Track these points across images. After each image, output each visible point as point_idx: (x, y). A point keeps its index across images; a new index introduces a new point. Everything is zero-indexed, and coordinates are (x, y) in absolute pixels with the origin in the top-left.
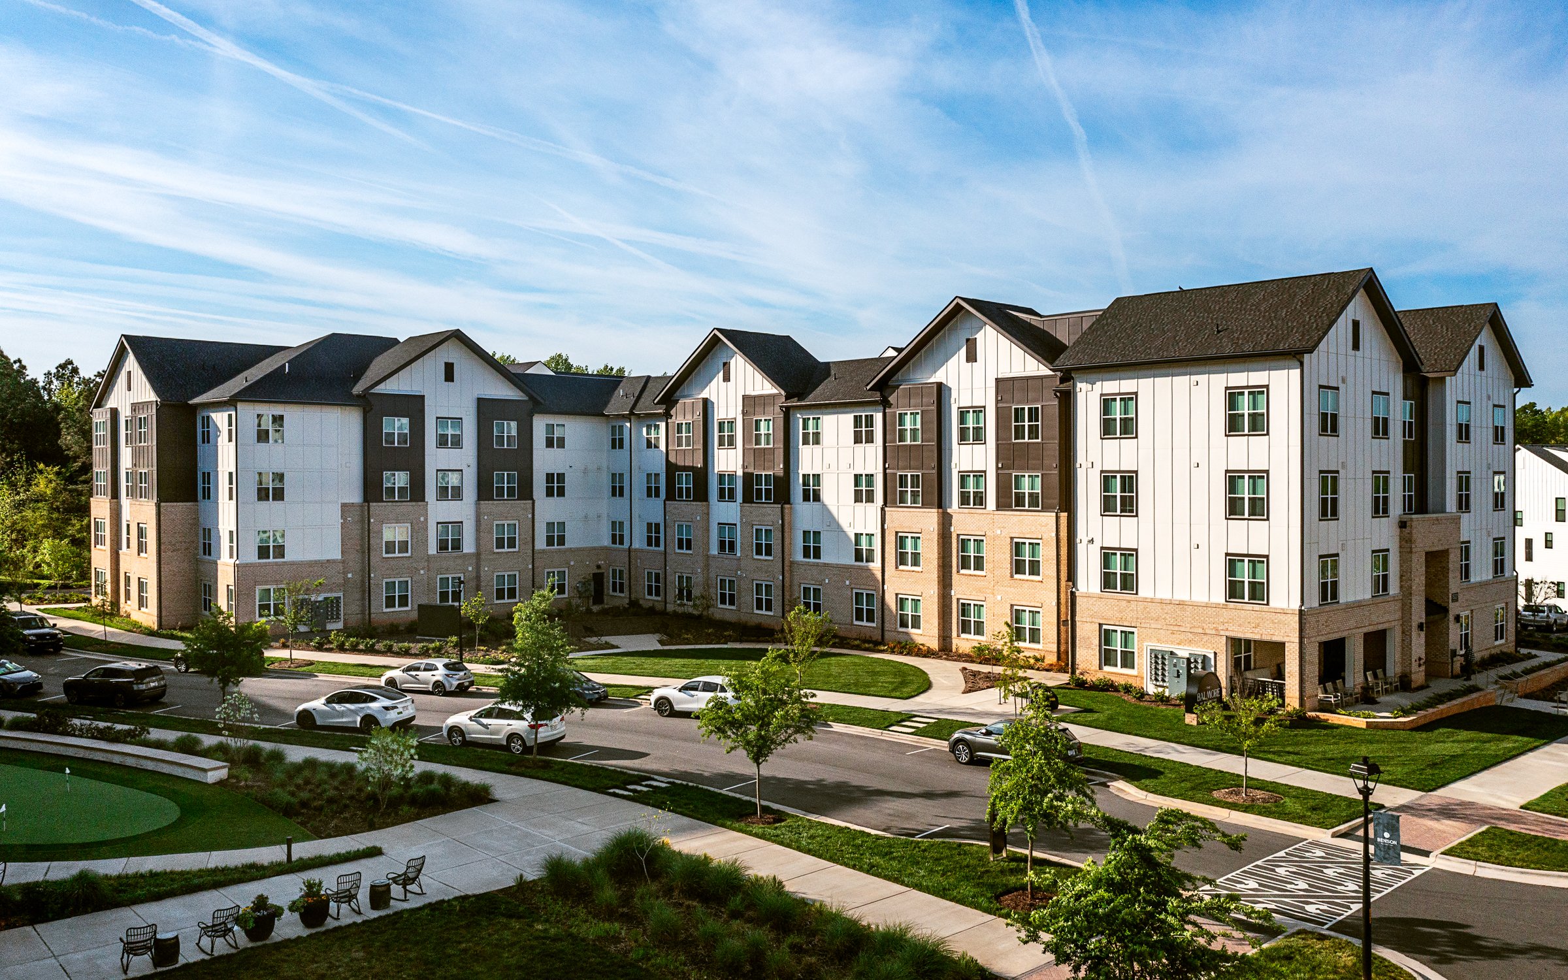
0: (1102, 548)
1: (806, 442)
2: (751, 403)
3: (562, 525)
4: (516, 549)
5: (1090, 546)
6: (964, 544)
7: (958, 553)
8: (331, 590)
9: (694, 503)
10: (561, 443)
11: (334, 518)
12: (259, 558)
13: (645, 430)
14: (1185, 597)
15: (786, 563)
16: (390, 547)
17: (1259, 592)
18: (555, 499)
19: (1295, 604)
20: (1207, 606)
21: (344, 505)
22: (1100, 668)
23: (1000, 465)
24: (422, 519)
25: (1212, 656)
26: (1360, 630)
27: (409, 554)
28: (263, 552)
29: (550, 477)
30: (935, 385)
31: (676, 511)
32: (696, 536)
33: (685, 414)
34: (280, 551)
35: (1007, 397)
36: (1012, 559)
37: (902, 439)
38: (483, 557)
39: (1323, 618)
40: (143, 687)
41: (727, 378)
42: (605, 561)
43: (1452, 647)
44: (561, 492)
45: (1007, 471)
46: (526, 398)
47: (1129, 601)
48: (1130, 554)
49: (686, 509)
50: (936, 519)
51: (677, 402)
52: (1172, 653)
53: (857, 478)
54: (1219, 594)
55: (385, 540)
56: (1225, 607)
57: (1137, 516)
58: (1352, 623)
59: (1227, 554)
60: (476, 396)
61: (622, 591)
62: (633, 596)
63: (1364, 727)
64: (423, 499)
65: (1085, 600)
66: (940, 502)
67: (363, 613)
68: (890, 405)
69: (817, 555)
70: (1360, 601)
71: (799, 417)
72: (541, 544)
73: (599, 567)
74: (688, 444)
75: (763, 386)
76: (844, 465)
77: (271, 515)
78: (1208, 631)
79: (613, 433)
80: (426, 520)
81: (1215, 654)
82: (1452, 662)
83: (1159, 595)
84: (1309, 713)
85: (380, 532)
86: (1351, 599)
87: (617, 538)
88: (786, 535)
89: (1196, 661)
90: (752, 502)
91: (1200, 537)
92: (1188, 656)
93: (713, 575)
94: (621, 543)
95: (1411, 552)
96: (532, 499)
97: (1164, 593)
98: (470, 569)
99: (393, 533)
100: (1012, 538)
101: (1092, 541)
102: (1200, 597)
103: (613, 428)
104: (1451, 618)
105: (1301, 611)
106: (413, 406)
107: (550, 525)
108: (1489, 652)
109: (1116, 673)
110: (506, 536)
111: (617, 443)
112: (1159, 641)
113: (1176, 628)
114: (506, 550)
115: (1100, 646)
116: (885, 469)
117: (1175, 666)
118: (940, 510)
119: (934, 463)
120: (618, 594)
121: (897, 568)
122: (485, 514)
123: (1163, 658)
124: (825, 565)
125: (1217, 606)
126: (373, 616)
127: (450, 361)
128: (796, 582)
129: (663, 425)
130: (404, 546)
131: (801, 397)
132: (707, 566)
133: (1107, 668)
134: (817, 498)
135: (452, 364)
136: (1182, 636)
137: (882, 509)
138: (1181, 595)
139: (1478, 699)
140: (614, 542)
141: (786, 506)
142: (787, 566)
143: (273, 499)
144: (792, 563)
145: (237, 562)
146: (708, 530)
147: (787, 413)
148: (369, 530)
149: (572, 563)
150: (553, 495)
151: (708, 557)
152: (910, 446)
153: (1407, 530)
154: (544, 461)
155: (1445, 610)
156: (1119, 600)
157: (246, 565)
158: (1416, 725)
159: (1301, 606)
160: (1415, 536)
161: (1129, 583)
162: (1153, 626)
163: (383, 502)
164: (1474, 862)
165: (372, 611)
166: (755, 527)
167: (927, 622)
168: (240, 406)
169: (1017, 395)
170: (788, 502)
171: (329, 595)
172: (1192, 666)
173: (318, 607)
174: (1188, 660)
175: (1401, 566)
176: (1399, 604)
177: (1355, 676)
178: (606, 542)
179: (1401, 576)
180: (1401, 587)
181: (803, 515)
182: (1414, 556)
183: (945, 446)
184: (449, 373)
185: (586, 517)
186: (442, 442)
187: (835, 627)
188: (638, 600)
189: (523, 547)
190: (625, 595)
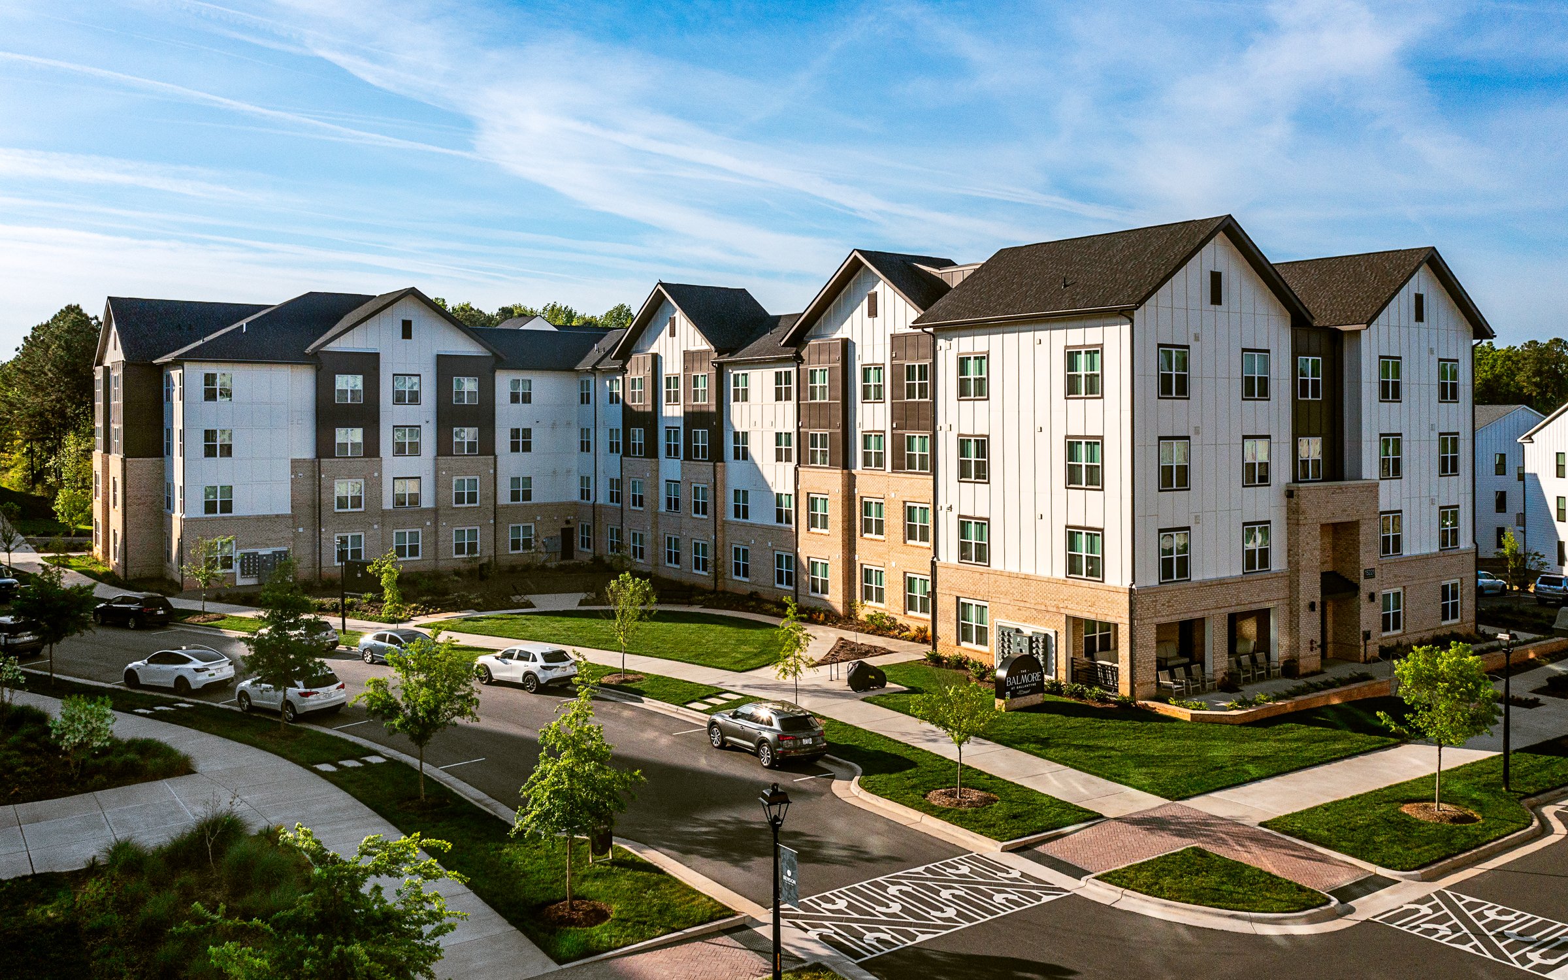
0: (960, 516)
1: (736, 399)
2: (690, 358)
3: (528, 480)
4: (477, 505)
5: (949, 513)
6: (867, 507)
7: (861, 516)
8: (280, 545)
9: (644, 459)
10: (527, 399)
11: (285, 474)
12: (206, 513)
13: (608, 383)
14: (1031, 571)
15: (718, 522)
16: (342, 502)
17: (1095, 568)
18: (521, 455)
19: (1128, 581)
20: (1049, 581)
21: (293, 461)
22: (958, 644)
23: (894, 426)
24: (376, 474)
25: (1053, 635)
26: (1222, 611)
27: (362, 509)
28: (210, 507)
29: (515, 433)
30: (840, 341)
31: (630, 467)
32: (647, 493)
33: (638, 369)
34: (227, 507)
35: (901, 354)
36: (904, 523)
37: (813, 397)
38: (441, 512)
39: (1163, 598)
40: (17, 641)
41: (673, 334)
42: (575, 516)
43: (1364, 627)
44: (527, 447)
45: (900, 432)
46: (490, 354)
47: (982, 574)
48: (984, 524)
49: (639, 465)
50: (840, 481)
51: (630, 357)
52: (1018, 631)
53: (778, 435)
54: (1060, 571)
55: (336, 495)
56: (1064, 583)
57: (989, 483)
58: (1210, 602)
59: (1067, 527)
60: (435, 353)
61: (588, 547)
62: (597, 553)
63: (1189, 720)
64: (378, 455)
65: (945, 570)
66: (846, 464)
67: (314, 565)
68: (803, 361)
69: (746, 516)
70: (1220, 579)
71: (732, 373)
72: (504, 498)
73: (568, 522)
74: (640, 401)
75: (698, 342)
76: (767, 423)
77: (219, 472)
78: (1050, 609)
79: (582, 389)
80: (380, 476)
81: (1056, 633)
82: (1365, 645)
83: (1008, 569)
84: (1140, 702)
85: (333, 487)
86: (1211, 575)
87: (585, 494)
88: (718, 494)
89: (1037, 640)
90: (691, 460)
91: (1043, 508)
92: (1031, 634)
93: (661, 533)
94: (588, 499)
95: (1298, 524)
96: (494, 454)
97: (1012, 567)
98: (428, 523)
99: (344, 488)
100: (904, 502)
101: (950, 508)
102: (1044, 572)
103: (582, 382)
104: (1363, 595)
105: (1131, 590)
106: (367, 365)
107: (515, 481)
108: (1432, 633)
109: (970, 649)
110: (466, 491)
111: (585, 399)
112: (1008, 617)
113: (1022, 604)
114: (466, 505)
115: (958, 620)
116: (798, 428)
117: (1019, 645)
118: (845, 471)
119: (839, 423)
120: (585, 549)
121: (808, 530)
122: (443, 469)
123: (1009, 635)
124: (752, 525)
125: (1057, 581)
126: (323, 570)
127: (408, 318)
128: (727, 542)
129: (620, 378)
130: (357, 502)
131: (732, 352)
132: (656, 525)
133: (964, 644)
134: (745, 457)
135: (410, 322)
136: (1027, 613)
137: (796, 469)
138: (1028, 570)
139: (1359, 689)
140: (582, 498)
141: (718, 464)
142: (718, 525)
143: (221, 456)
144: (725, 522)
145: (184, 517)
146: (657, 487)
147: (720, 369)
148: (320, 486)
149: (539, 518)
150: (518, 451)
151: (657, 514)
152: (820, 404)
153: (1294, 500)
154: (508, 416)
155: (1355, 588)
156: (974, 572)
157: (192, 520)
158: (1251, 720)
159: (1132, 585)
160: (1303, 507)
161: (983, 554)
162: (1002, 601)
163: (335, 457)
164: (1121, 889)
165: (323, 564)
166: (694, 485)
167: (833, 587)
168: (186, 365)
169: (910, 352)
170: (722, 460)
171: (278, 549)
172: (1034, 645)
173: (265, 561)
174: (1030, 638)
175: (1289, 539)
176: (1285, 582)
177: (1217, 661)
178: (576, 497)
179: (1289, 550)
180: (1289, 562)
181: (734, 473)
182: (1302, 529)
183: (850, 404)
184: (407, 330)
185: (554, 472)
186: (399, 398)
187: (759, 589)
188: (602, 556)
189: (484, 502)
190: (591, 551)
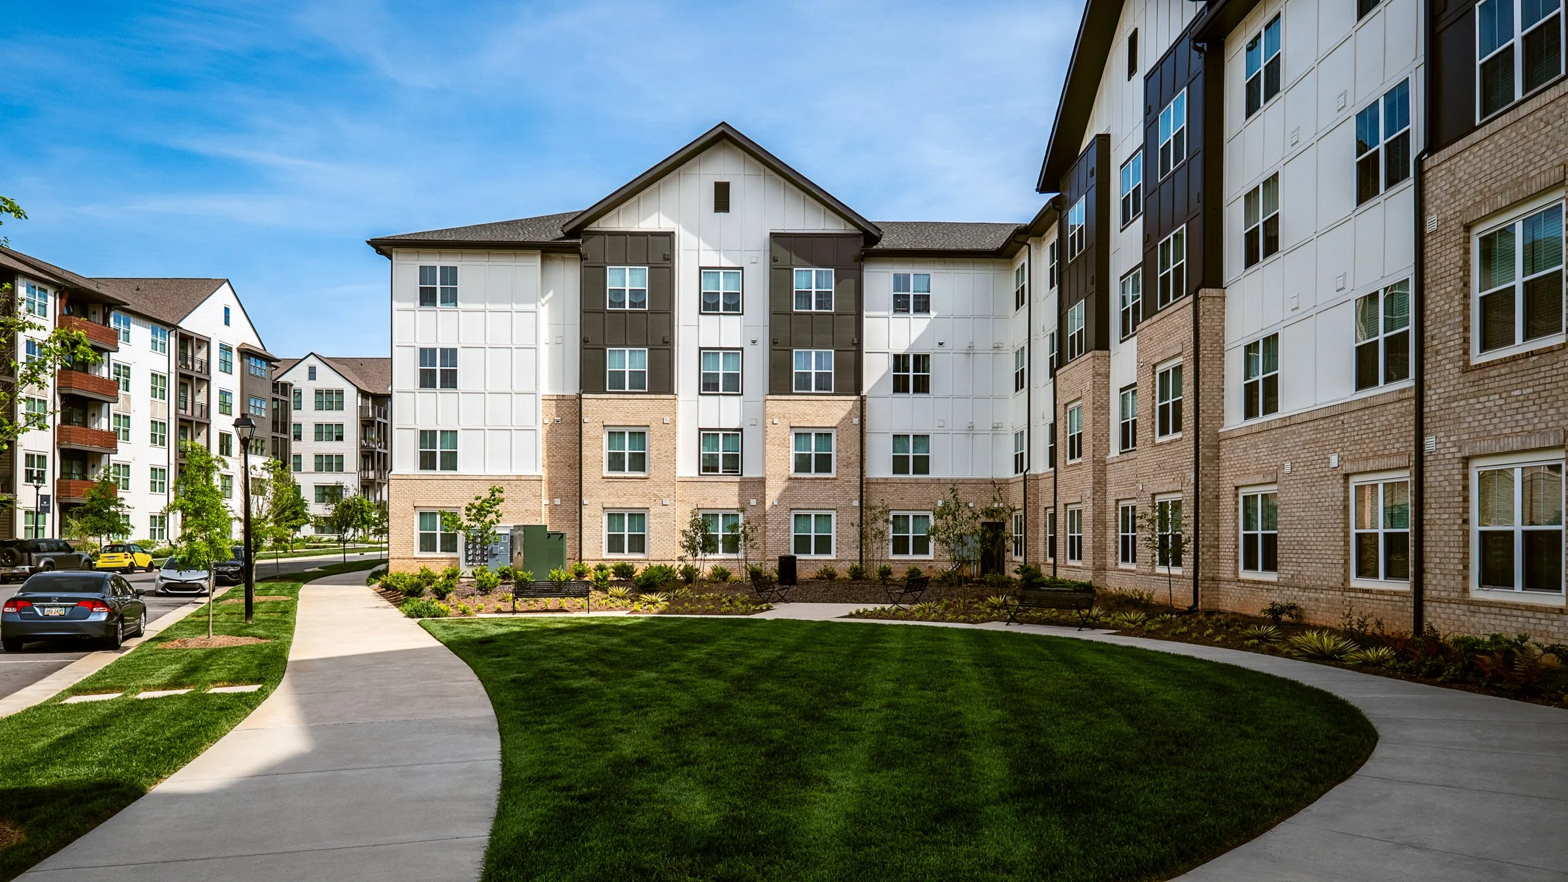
1: (1250, 109)
3: (923, 440)
4: (832, 475)
9: (1089, 358)
10: (923, 305)
13: (1047, 253)
15: (1205, 438)
16: (615, 462)
18: (912, 397)
21: (547, 398)
24: (667, 420)
27: (645, 473)
28: (427, 460)
29: (900, 362)
31: (1066, 386)
32: (1087, 423)
33: (1080, 187)
38: (770, 483)
41: (1133, 67)
42: (1006, 503)
44: (922, 386)
46: (856, 232)
49: (1079, 374)
55: (606, 449)
60: (767, 230)
64: (670, 390)
69: (1271, 405)
72: (879, 468)
73: (994, 512)
74: (1081, 245)
77: (437, 408)
80: (674, 422)
85: (599, 439)
87: (1019, 462)
88: (1204, 367)
90: (1155, 313)
93: (1111, 500)
94: (1022, 469)
96: (860, 392)
98: (753, 502)
99: (621, 439)
106: (656, 250)
107: (899, 439)
110: (814, 453)
114: (812, 474)
120: (1018, 558)
121: (1467, 361)
124: (1286, 422)
127: (724, 181)
130: (636, 461)
134: (1273, 242)
135: (727, 186)
140: (1014, 469)
141: (1209, 294)
142: (1203, 446)
143: (442, 387)
146: (1107, 408)
147: (1218, 55)
148: (581, 434)
149: (941, 504)
150: (908, 391)
154: (887, 334)
163: (606, 392)
166: (1159, 369)
170: (1216, 282)
178: (1007, 469)
184: (722, 198)
185: (971, 428)
186: (709, 305)
187: (1301, 598)
188: (1038, 565)
189: (843, 470)
190: (1021, 559)
